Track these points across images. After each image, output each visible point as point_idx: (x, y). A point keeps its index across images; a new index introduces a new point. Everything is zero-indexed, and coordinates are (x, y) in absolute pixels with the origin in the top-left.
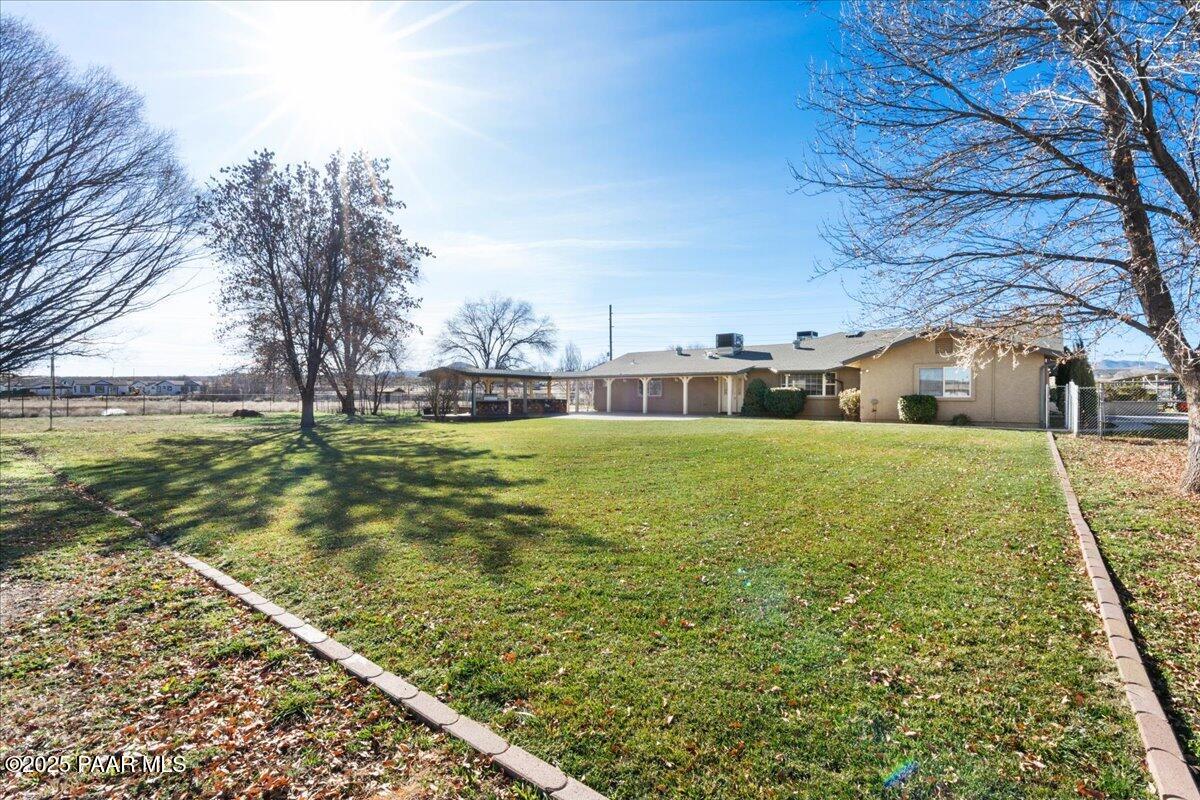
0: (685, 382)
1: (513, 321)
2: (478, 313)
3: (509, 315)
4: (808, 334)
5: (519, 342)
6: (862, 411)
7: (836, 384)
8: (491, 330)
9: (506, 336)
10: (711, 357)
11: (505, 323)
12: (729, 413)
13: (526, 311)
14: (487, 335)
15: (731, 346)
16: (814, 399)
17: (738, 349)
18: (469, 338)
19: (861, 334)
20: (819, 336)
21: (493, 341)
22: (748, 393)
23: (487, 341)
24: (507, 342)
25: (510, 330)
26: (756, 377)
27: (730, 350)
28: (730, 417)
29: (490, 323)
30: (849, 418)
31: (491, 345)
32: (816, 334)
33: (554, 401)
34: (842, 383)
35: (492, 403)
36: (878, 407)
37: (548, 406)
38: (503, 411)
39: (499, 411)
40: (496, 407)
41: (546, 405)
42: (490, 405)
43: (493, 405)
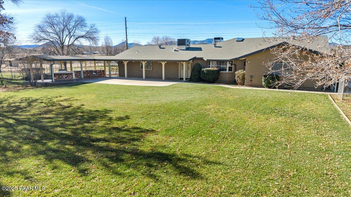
0: (163, 64)
1: (75, 27)
2: (55, 21)
3: (73, 24)
4: (219, 39)
5: (79, 37)
6: (246, 80)
7: (233, 66)
8: (63, 31)
9: (72, 34)
10: (175, 50)
11: (71, 27)
12: (184, 80)
13: (82, 21)
14: (62, 33)
15: (184, 45)
16: (223, 73)
17: (188, 47)
18: (51, 35)
19: (243, 40)
20: (224, 40)
21: (65, 36)
22: (193, 70)
23: (61, 36)
24: (73, 37)
25: (74, 30)
26: (196, 62)
27: (184, 47)
28: (185, 82)
29: (62, 27)
30: (240, 84)
31: (64, 38)
32: (222, 39)
33: (98, 71)
34: (235, 65)
35: (64, 74)
36: (253, 79)
37: (95, 74)
38: (70, 78)
39: (68, 78)
40: (66, 76)
41: (94, 73)
42: (62, 75)
43: (64, 75)
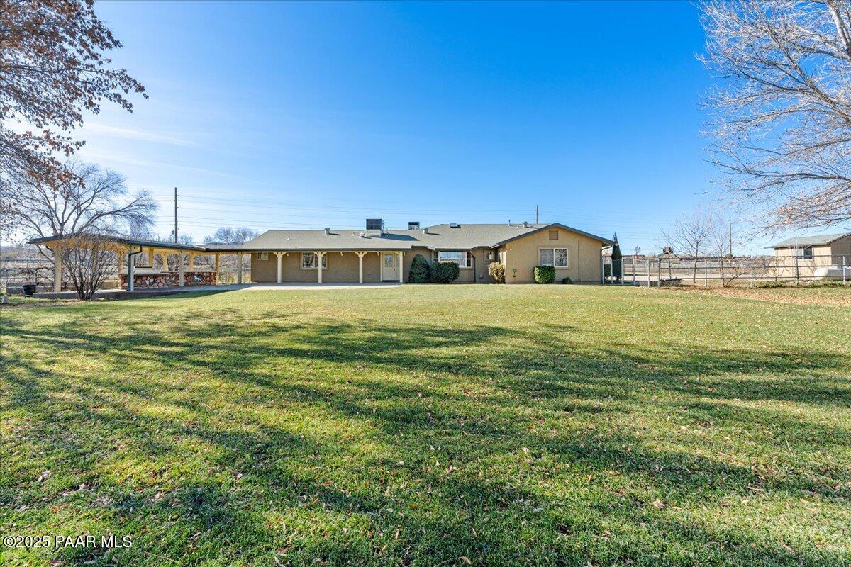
4: (416, 223)
6: (506, 278)
7: (471, 259)
10: (363, 237)
12: (401, 281)
15: (378, 228)
19: (459, 227)
27: (378, 232)
30: (498, 282)
33: (205, 274)
34: (474, 258)
35: (147, 276)
36: (517, 274)
37: (198, 279)
38: (161, 285)
39: (156, 284)
40: (152, 280)
41: (196, 278)
42: (144, 278)
43: (148, 279)
